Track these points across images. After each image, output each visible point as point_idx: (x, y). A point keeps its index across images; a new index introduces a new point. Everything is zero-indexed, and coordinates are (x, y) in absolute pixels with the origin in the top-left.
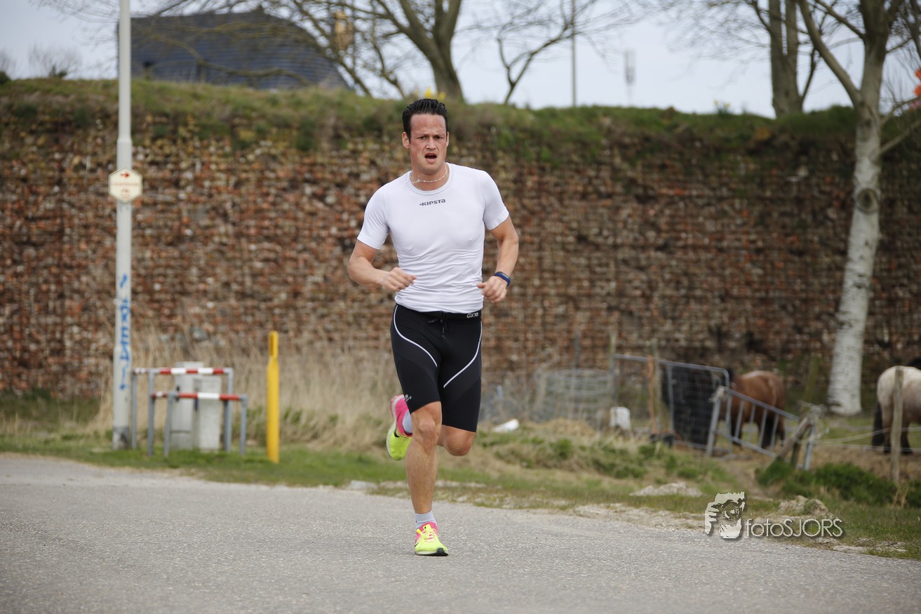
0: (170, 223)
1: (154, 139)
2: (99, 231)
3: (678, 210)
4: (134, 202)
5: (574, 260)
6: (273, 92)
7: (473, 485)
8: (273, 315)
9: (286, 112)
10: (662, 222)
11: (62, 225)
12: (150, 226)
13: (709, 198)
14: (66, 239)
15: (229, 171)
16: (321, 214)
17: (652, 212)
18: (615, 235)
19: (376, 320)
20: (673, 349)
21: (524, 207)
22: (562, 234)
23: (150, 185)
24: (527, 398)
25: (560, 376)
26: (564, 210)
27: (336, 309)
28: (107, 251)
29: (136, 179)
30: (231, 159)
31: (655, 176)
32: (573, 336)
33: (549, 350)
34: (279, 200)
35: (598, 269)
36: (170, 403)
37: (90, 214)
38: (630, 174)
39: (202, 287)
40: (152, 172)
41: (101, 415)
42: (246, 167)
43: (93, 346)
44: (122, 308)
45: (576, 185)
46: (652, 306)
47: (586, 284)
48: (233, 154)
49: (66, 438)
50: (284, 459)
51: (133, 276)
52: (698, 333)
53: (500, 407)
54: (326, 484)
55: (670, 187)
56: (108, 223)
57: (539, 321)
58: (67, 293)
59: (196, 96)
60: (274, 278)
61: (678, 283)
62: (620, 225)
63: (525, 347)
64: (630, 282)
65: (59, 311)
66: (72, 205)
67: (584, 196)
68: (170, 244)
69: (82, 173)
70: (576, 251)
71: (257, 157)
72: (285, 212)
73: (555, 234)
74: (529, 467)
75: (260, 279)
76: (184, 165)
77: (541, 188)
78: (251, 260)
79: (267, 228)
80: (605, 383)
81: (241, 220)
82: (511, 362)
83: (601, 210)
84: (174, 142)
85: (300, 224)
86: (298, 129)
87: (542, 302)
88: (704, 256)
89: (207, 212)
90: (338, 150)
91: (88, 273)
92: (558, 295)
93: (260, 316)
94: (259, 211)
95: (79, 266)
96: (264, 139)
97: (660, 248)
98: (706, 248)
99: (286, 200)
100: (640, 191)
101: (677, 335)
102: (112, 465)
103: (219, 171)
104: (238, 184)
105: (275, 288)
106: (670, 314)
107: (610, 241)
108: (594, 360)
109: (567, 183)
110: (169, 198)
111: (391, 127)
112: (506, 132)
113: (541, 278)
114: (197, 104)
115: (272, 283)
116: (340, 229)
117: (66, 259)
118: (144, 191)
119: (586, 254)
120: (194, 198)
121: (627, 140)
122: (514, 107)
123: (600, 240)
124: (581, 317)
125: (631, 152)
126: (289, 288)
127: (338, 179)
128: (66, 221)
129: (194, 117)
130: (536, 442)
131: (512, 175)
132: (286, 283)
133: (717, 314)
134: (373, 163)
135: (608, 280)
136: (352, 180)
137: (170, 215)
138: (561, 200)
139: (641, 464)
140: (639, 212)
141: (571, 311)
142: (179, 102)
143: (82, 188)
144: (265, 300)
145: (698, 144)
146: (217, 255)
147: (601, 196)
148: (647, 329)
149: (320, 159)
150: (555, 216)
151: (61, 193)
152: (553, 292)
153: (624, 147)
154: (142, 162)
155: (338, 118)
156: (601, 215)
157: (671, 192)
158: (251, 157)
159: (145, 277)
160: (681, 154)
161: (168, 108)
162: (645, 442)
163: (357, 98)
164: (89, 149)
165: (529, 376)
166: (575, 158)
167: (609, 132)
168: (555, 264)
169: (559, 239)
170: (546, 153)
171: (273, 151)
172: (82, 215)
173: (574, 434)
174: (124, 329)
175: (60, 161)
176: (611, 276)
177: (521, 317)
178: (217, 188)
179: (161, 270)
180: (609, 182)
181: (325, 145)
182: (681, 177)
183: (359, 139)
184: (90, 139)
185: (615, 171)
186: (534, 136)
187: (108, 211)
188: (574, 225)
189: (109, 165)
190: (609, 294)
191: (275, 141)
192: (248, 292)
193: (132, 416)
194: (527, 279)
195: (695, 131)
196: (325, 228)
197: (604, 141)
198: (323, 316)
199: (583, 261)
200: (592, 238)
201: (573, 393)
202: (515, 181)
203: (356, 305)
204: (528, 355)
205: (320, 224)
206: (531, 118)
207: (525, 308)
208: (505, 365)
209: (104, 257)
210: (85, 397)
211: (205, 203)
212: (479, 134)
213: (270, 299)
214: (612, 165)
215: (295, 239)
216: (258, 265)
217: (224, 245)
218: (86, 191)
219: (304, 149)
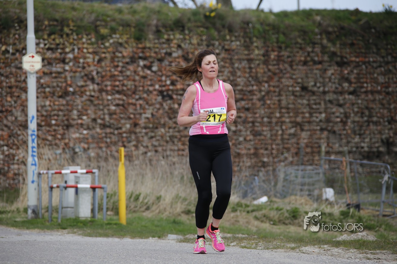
0: (60, 84)
1: (49, 35)
2: (18, 90)
3: (361, 70)
4: (37, 73)
5: (300, 101)
6: (119, 5)
7: (240, 235)
8: (122, 137)
9: (127, 17)
10: (352, 77)
12: (49, 87)
13: (380, 62)
15: (95, 53)
16: (149, 77)
17: (346, 72)
18: (324, 86)
19: (183, 139)
20: (360, 153)
21: (269, 70)
22: (292, 86)
23: (46, 62)
24: (273, 184)
25: (291, 170)
26: (293, 72)
27: (160, 133)
28: (23, 102)
29: (38, 59)
30: (95, 46)
31: (348, 50)
32: (300, 146)
33: (286, 155)
34: (124, 69)
35: (314, 106)
36: (61, 190)
37: (13, 80)
38: (332, 49)
39: (80, 121)
40: (49, 54)
41: (21, 198)
42: (105, 50)
43: (16, 158)
44: (32, 135)
45: (300, 57)
46: (347, 128)
47: (307, 115)
48: (97, 43)
50: (130, 222)
51: (37, 116)
52: (375, 143)
53: (256, 189)
54: (153, 237)
55: (356, 57)
56: (23, 85)
57: (279, 137)
59: (74, 9)
60: (122, 116)
61: (362, 113)
62: (327, 80)
63: (272, 154)
64: (333, 113)
66: (2, 75)
67: (305, 63)
68: (60, 97)
69: (7, 56)
70: (301, 96)
71: (111, 44)
72: (128, 76)
73: (288, 86)
74: (274, 224)
75: (114, 116)
76: (67, 50)
77: (279, 59)
78: (108, 105)
79: (118, 86)
80: (319, 173)
81: (102, 82)
82: (264, 162)
83: (315, 71)
84: (62, 36)
85: (137, 83)
86: (134, 27)
87: (281, 126)
88: (378, 97)
89: (82, 77)
90: (158, 39)
91: (12, 115)
92: (291, 122)
93: (114, 138)
94: (113, 76)
95: (7, 111)
96: (115, 33)
97: (351, 93)
98: (379, 92)
99: (129, 70)
100: (339, 59)
101: (363, 145)
102: (28, 228)
103: (89, 53)
104: (100, 61)
105: (123, 121)
106: (358, 132)
107: (321, 89)
108: (313, 160)
109: (294, 56)
110: (59, 70)
111: (189, 25)
112: (258, 26)
113: (280, 112)
114: (74, 13)
115: (122, 118)
116: (160, 86)
118: (44, 66)
119: (307, 98)
120: (74, 69)
121: (330, 29)
122: (262, 11)
123: (315, 89)
125: (333, 36)
126: (131, 121)
127: (159, 56)
129: (73, 21)
130: (278, 209)
131: (262, 52)
132: (130, 118)
133: (387, 131)
134: (179, 46)
135: (320, 113)
136: (167, 57)
137: (60, 80)
138: (291, 66)
140: (338, 72)
141: (299, 132)
142: (64, 12)
143: (7, 65)
144: (117, 129)
145: (373, 30)
146: (88, 103)
147: (315, 63)
148: (344, 141)
149: (148, 45)
150: (288, 75)
152: (287, 120)
153: (328, 33)
154: (43, 48)
155: (158, 20)
156: (316, 74)
157: (357, 60)
158: (107, 44)
159: (46, 116)
160: (363, 37)
161: (57, 16)
162: (344, 208)
163: (169, 8)
164: (11, 41)
165: (274, 170)
166: (299, 41)
167: (320, 24)
168: (289, 104)
169: (290, 89)
170: (282, 38)
171: (120, 41)
172: (7, 81)
173: (302, 204)
174: (33, 147)
176: (322, 110)
177: (269, 136)
178: (88, 63)
179: (56, 112)
180: (320, 54)
181: (151, 36)
182: (363, 51)
183: (171, 33)
184: (11, 36)
185: (323, 47)
186: (275, 28)
187: (23, 78)
188: (300, 80)
189: (23, 51)
190: (321, 121)
191: (121, 35)
192: (108, 124)
193: (39, 199)
194: (272, 113)
195: (371, 22)
196: (152, 85)
197: (317, 30)
198: (152, 137)
199: (305, 102)
200: (310, 88)
201: (300, 180)
202: (264, 55)
203: (171, 130)
204: (274, 158)
205: (149, 83)
206: (273, 17)
207: (271, 130)
208: (260, 164)
209: (21, 105)
210: (12, 188)
211: (80, 72)
212: (242, 28)
213: (120, 128)
214: (321, 44)
215: (134, 93)
216: (113, 108)
217: (93, 96)
218: (10, 66)
219: (138, 39)
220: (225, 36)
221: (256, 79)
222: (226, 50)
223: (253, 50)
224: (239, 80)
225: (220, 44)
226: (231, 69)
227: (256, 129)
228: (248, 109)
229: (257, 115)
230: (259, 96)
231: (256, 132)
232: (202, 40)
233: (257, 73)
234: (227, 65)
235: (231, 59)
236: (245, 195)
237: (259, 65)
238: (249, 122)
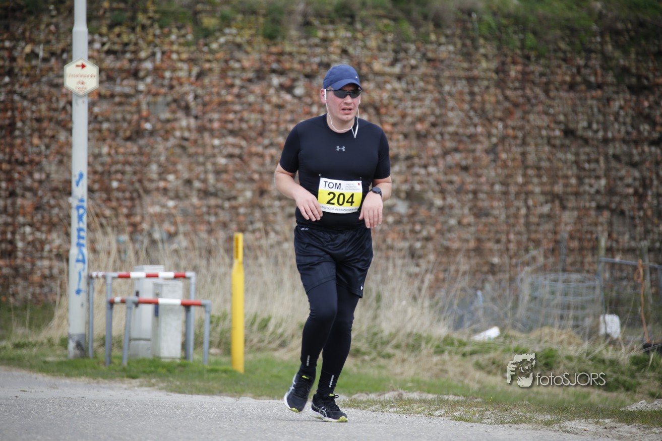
0: (128, 117)
1: (111, 27)
2: (52, 125)
4: (90, 94)
5: (560, 155)
7: (451, 397)
8: (238, 214)
10: (658, 113)
11: (13, 118)
12: (107, 120)
14: (17, 133)
15: (192, 61)
16: (289, 107)
17: (646, 104)
18: (606, 130)
21: (506, 98)
22: (548, 127)
23: (107, 76)
24: (510, 305)
25: (545, 282)
26: (548, 102)
28: (61, 147)
29: (92, 70)
30: (193, 48)
31: (651, 65)
32: (559, 237)
33: (533, 252)
34: (244, 91)
35: (587, 166)
36: (129, 308)
37: (43, 107)
38: (622, 62)
39: (162, 184)
40: (109, 62)
41: (56, 321)
42: (210, 57)
43: (47, 247)
44: (78, 208)
45: (564, 74)
46: (646, 205)
47: (573, 181)
48: (196, 43)
49: (18, 346)
50: (250, 369)
51: (89, 173)
53: (480, 314)
56: (62, 116)
57: (522, 221)
58: (19, 191)
60: (238, 175)
62: (612, 118)
63: (508, 249)
64: (621, 179)
65: (10, 210)
66: (24, 97)
67: (572, 87)
68: (128, 139)
69: (34, 62)
70: (563, 146)
71: (221, 46)
72: (250, 104)
73: (540, 128)
75: (224, 176)
76: (143, 55)
77: (525, 78)
78: (214, 156)
79: (232, 122)
80: (594, 288)
81: (204, 113)
82: (493, 265)
83: (589, 102)
84: (133, 29)
85: (266, 117)
86: (265, 16)
87: (526, 201)
89: (168, 104)
90: (307, 38)
91: (41, 170)
92: (543, 193)
93: (224, 216)
94: (223, 103)
95: (31, 162)
96: (229, 26)
97: (654, 143)
99: (252, 92)
100: (634, 80)
102: (68, 375)
103: (181, 60)
104: (201, 75)
105: (239, 186)
107: (600, 134)
108: (582, 263)
109: (553, 73)
110: (127, 90)
111: (364, 13)
112: (488, 18)
113: (525, 175)
115: (237, 180)
117: (18, 155)
118: (101, 82)
119: (573, 149)
120: (154, 89)
121: (620, 26)
123: (590, 134)
124: (568, 217)
125: (624, 39)
126: (254, 186)
127: (308, 69)
128: (17, 113)
129: (154, 3)
131: (494, 65)
132: (251, 180)
134: (344, 52)
135: (598, 178)
136: (322, 70)
137: (128, 108)
138: (547, 92)
139: (633, 376)
140: (632, 104)
141: (557, 210)
143: (34, 79)
144: (229, 199)
146: (178, 151)
147: (590, 86)
148: (640, 229)
149: (288, 49)
150: (540, 108)
151: (12, 83)
152: (537, 190)
153: (615, 33)
154: (98, 51)
155: (308, 4)
156: (591, 107)
158: (214, 46)
159: (102, 174)
162: (638, 352)
164: (42, 37)
165: (512, 280)
166: (562, 45)
167: (601, 16)
168: (540, 159)
169: (544, 133)
170: (531, 40)
171: (238, 40)
172: (34, 108)
173: (561, 343)
174: (80, 230)
175: (11, 50)
176: (601, 173)
177: (503, 217)
178: (178, 79)
179: (119, 167)
180: (599, 71)
181: (294, 33)
183: (330, 27)
184: (43, 27)
185: (606, 59)
186: (519, 22)
187: (62, 104)
188: (561, 118)
189: (64, 55)
190: (598, 192)
191: (241, 29)
192: (212, 190)
193: (89, 323)
194: (509, 176)
196: (293, 121)
199: (570, 157)
200: (580, 132)
201: (559, 299)
202: (497, 71)
204: (511, 258)
207: (507, 207)
208: (485, 269)
209: (58, 153)
210: (38, 302)
211: (165, 95)
212: (458, 20)
213: (235, 198)
214: (603, 53)
215: (261, 134)
216: (222, 161)
217: (186, 139)
218: (39, 82)
219: (271, 37)
220: (427, 34)
221: (482, 113)
222: (429, 60)
223: (478, 61)
224: (451, 114)
225: (418, 49)
226: (437, 95)
227: (480, 204)
228: (466, 169)
229: (483, 179)
230: (486, 144)
231: (481, 209)
232: (385, 41)
233: (483, 102)
234: (430, 87)
235: (437, 77)
236: (458, 324)
237: (488, 88)
238: (467, 192)
